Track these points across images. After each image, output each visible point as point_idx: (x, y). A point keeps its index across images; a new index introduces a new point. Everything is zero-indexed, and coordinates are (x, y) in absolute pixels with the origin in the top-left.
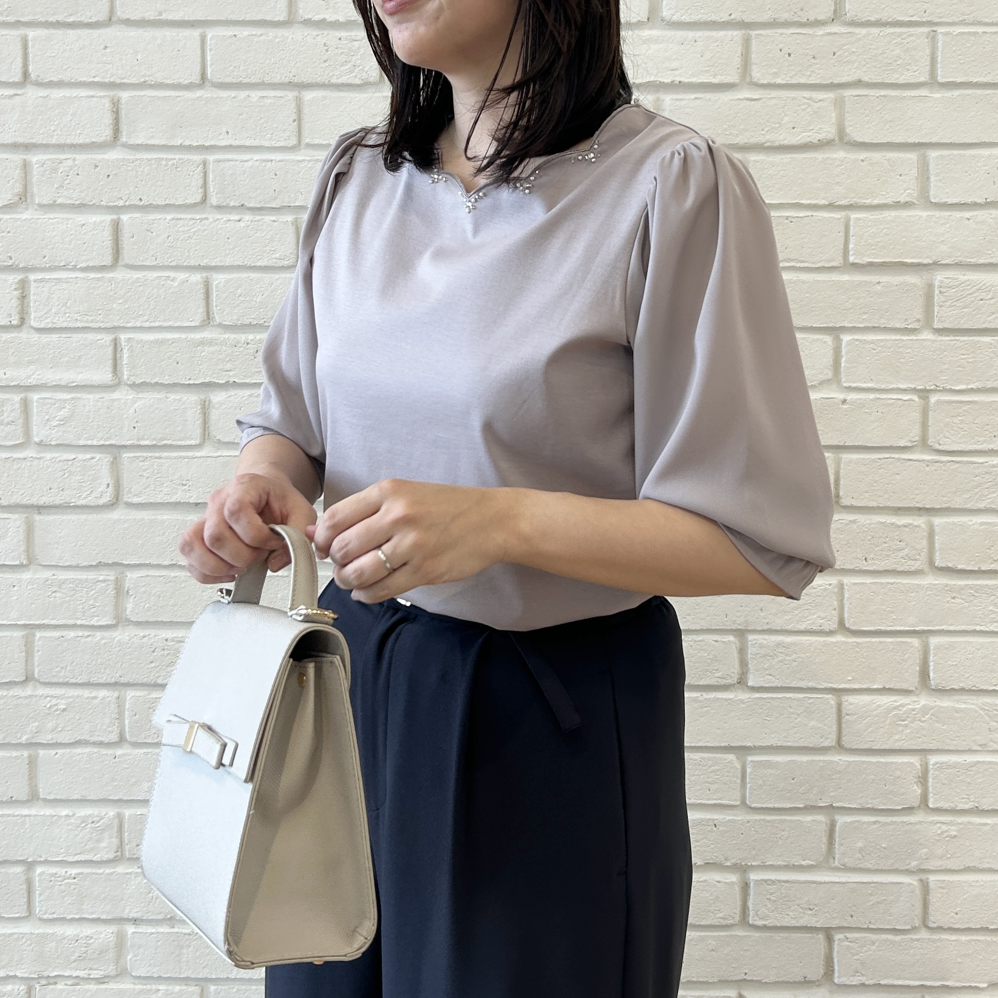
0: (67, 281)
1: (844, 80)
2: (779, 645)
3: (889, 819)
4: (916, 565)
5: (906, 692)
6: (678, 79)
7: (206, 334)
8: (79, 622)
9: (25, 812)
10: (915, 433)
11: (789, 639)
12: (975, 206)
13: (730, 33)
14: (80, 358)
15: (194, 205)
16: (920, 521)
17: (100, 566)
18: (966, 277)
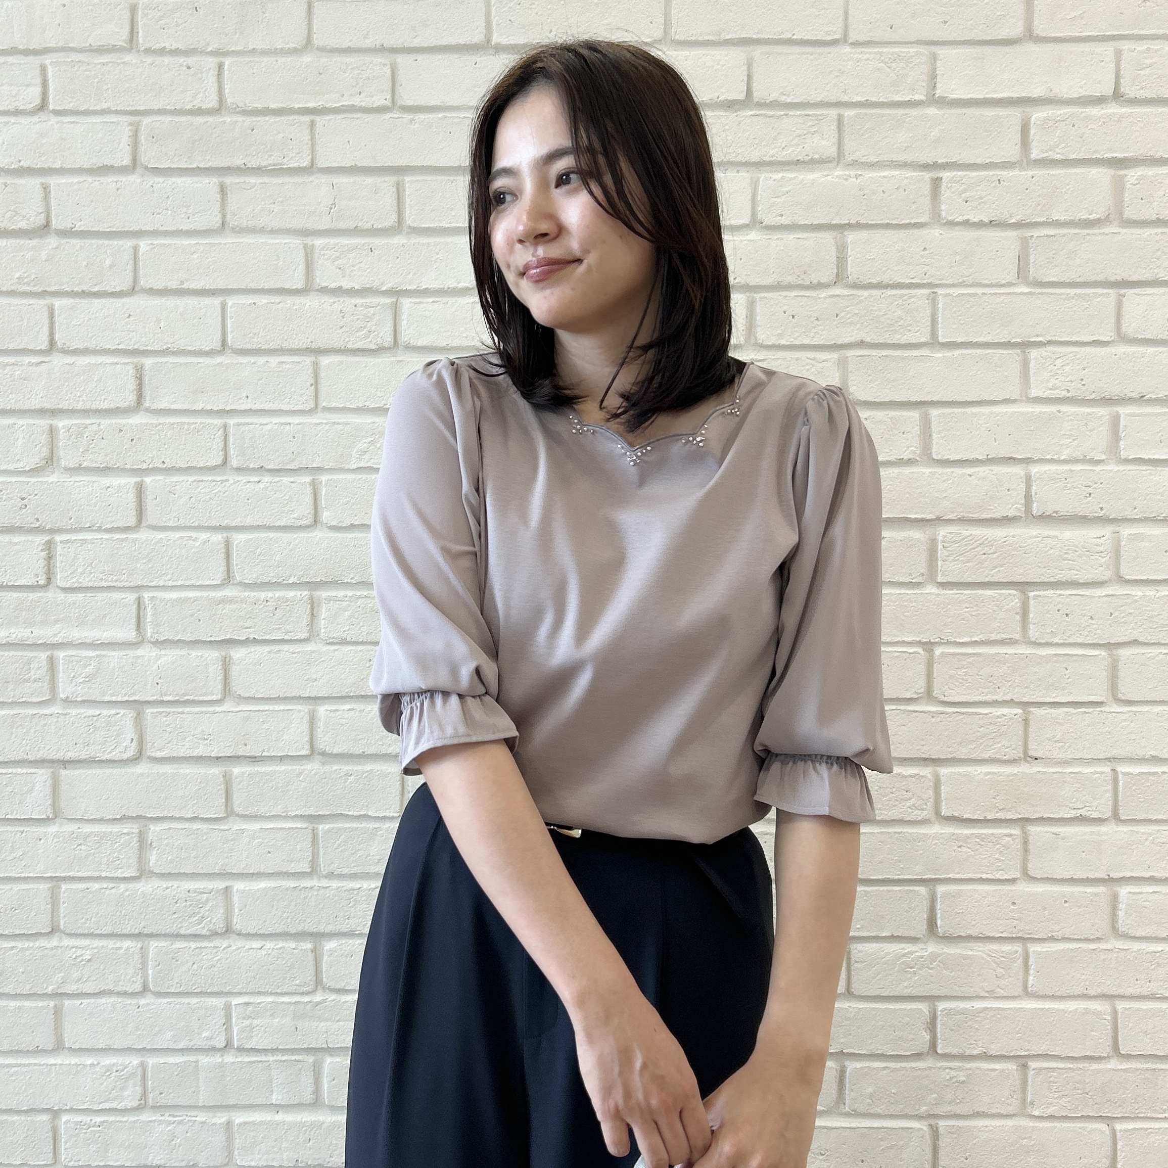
0: (92, 542)
1: (847, 340)
3: (898, 1066)
4: (924, 815)
7: (228, 592)
8: (104, 874)
9: (51, 1061)
10: (920, 685)
12: (976, 462)
14: (105, 616)
15: (215, 468)
16: (926, 771)
17: (124, 819)
18: (968, 533)
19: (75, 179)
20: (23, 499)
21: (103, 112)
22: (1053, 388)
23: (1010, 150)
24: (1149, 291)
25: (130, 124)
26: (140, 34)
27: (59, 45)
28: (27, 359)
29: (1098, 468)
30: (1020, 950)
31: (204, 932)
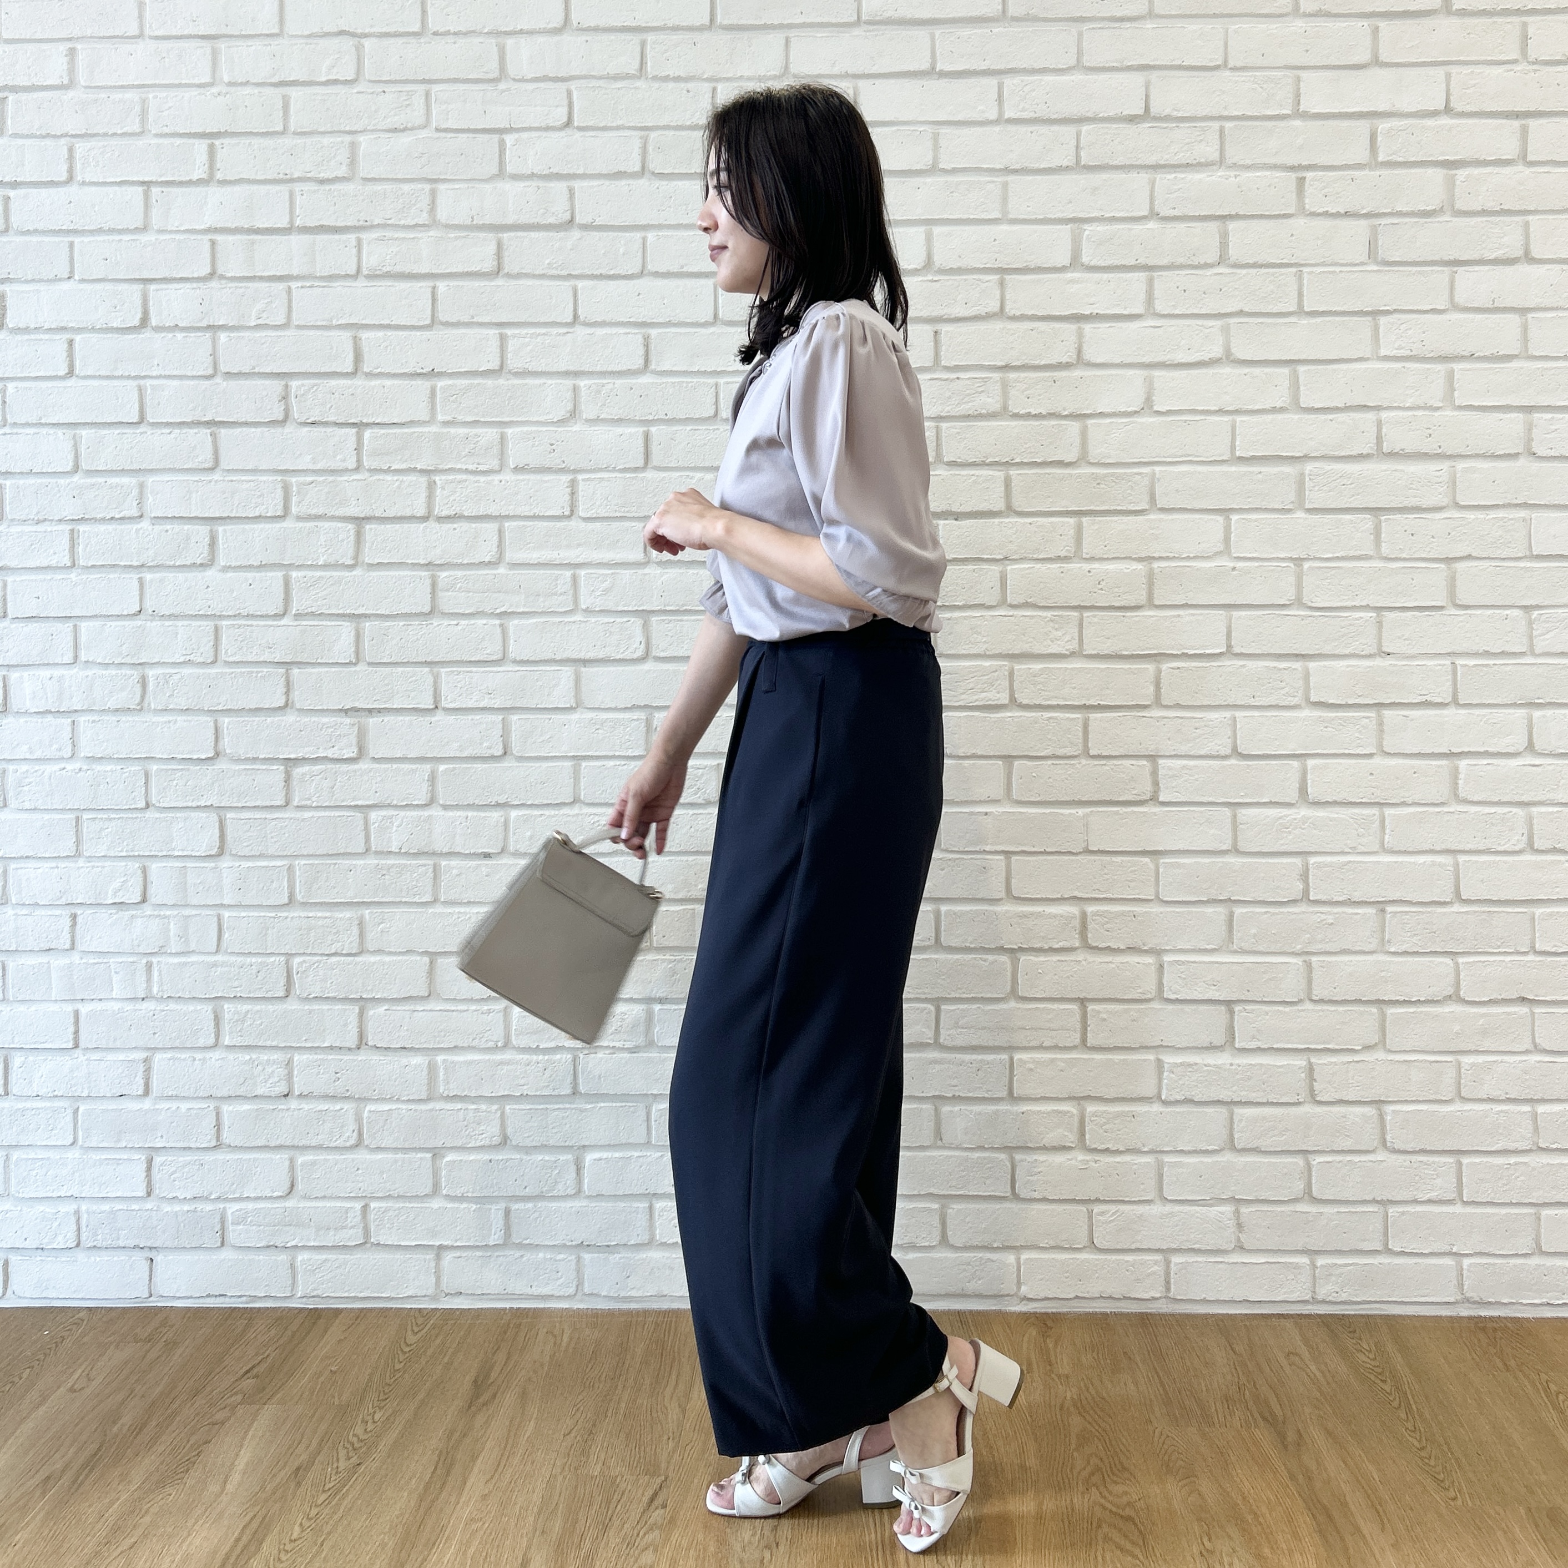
0: (609, 480)
1: (1229, 310)
2: (1184, 767)
3: (1277, 910)
4: (1295, 701)
5: (1289, 805)
6: (1096, 311)
8: (617, 754)
10: (1291, 594)
11: (1192, 763)
13: (1137, 274)
14: (618, 541)
15: (709, 418)
16: (1298, 665)
17: (634, 708)
18: (1330, 467)
19: (595, 183)
20: (552, 445)
21: (618, 128)
22: (1399, 348)
23: (1362, 155)
24: (1477, 268)
25: (641, 138)
26: (649, 64)
27: (583, 73)
28: (555, 331)
29: (1436, 414)
30: (1377, 813)
31: (700, 801)
